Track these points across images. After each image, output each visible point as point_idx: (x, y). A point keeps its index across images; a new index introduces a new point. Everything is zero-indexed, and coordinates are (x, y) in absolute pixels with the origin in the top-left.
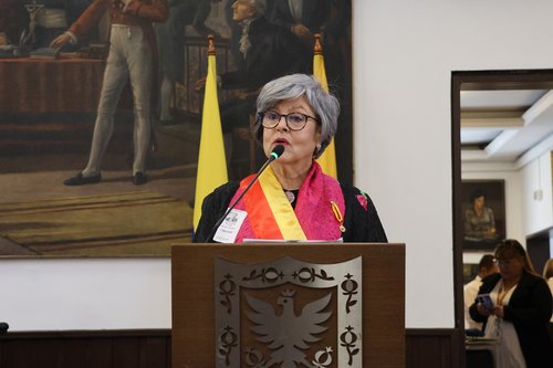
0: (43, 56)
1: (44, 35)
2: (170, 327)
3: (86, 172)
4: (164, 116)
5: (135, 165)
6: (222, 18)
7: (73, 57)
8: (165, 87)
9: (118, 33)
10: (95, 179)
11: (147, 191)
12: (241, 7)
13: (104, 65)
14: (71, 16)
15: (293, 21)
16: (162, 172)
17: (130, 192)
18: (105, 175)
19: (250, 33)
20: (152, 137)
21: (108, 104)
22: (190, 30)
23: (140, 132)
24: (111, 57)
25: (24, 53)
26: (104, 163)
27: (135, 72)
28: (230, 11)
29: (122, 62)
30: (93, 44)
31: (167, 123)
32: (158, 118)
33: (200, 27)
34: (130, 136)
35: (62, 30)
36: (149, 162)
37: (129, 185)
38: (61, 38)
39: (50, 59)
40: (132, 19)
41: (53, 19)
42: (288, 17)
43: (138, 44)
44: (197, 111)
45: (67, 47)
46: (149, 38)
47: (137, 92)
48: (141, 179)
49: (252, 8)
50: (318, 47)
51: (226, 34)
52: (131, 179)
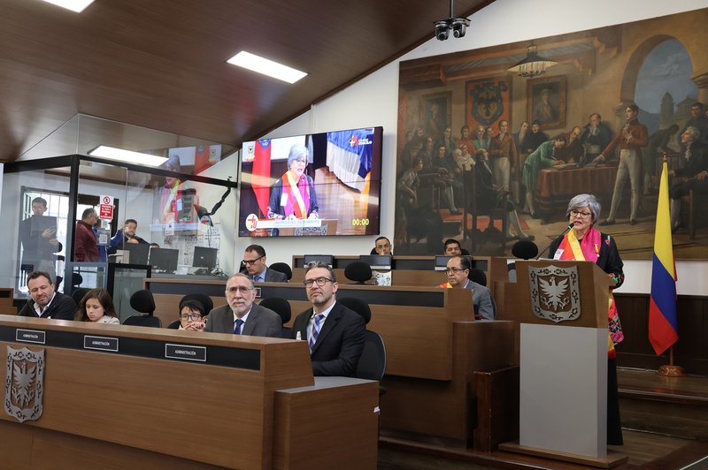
0: (590, 167)
1: (590, 157)
2: (650, 292)
3: (608, 219)
4: (646, 192)
5: (631, 216)
6: (676, 143)
7: (603, 166)
8: (646, 178)
9: (624, 154)
10: (612, 223)
11: (637, 228)
12: (686, 136)
13: (617, 169)
14: (602, 149)
16: (645, 219)
17: (629, 229)
18: (617, 221)
19: (691, 149)
20: (639, 203)
21: (619, 188)
22: (659, 149)
23: (634, 201)
24: (621, 165)
25: (582, 166)
26: (617, 215)
27: (632, 172)
28: (680, 138)
29: (626, 167)
30: (612, 159)
31: (647, 195)
32: (642, 192)
33: (665, 148)
34: (629, 202)
35: (598, 155)
36: (638, 214)
37: (629, 225)
38: (599, 157)
39: (592, 168)
40: (630, 146)
41: (594, 149)
43: (633, 158)
44: (656, 187)
45: (600, 162)
46: (639, 155)
47: (632, 181)
48: (634, 223)
49: (693, 137)
51: (678, 150)
52: (630, 222)
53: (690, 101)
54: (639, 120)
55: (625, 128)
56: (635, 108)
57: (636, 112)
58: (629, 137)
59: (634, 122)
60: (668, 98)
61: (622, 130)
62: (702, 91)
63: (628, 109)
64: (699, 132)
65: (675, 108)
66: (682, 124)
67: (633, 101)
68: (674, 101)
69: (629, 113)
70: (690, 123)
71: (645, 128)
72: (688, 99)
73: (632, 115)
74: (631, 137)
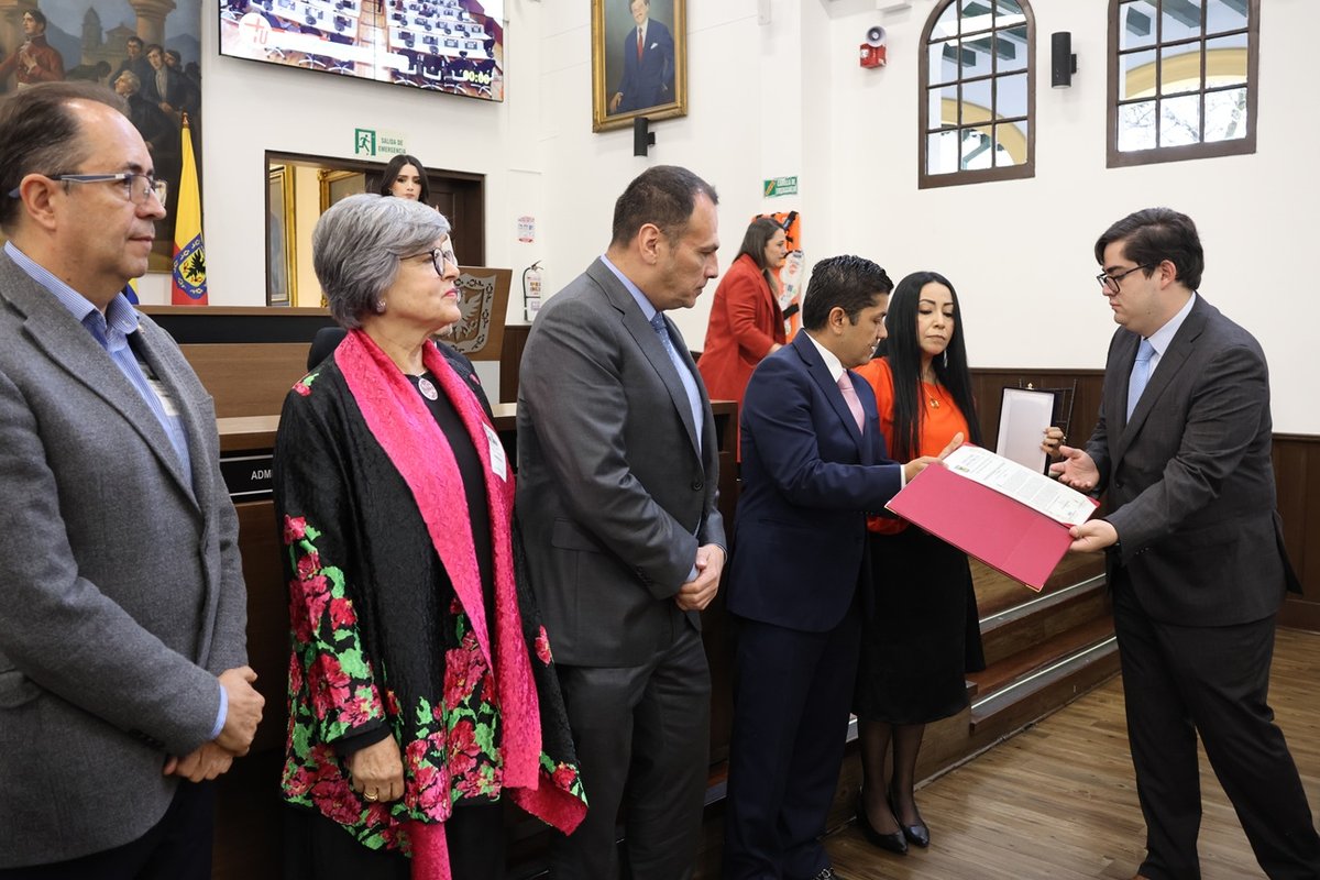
12: (122, 84)
15: (160, 100)
28: (112, 85)
42: (156, 96)
49: (130, 86)
50: (186, 122)
53: (125, 33)
54: (47, 39)
55: (25, 48)
56: (39, 17)
57: (41, 26)
58: (32, 64)
59: (39, 41)
60: (91, 18)
61: (18, 49)
62: (141, 20)
63: (28, 15)
64: (138, 82)
65: (105, 38)
66: (115, 63)
67: (36, 5)
68: (102, 24)
69: (30, 25)
70: (126, 66)
71: (58, 56)
72: (122, 28)
73: (36, 27)
74: (35, 64)
